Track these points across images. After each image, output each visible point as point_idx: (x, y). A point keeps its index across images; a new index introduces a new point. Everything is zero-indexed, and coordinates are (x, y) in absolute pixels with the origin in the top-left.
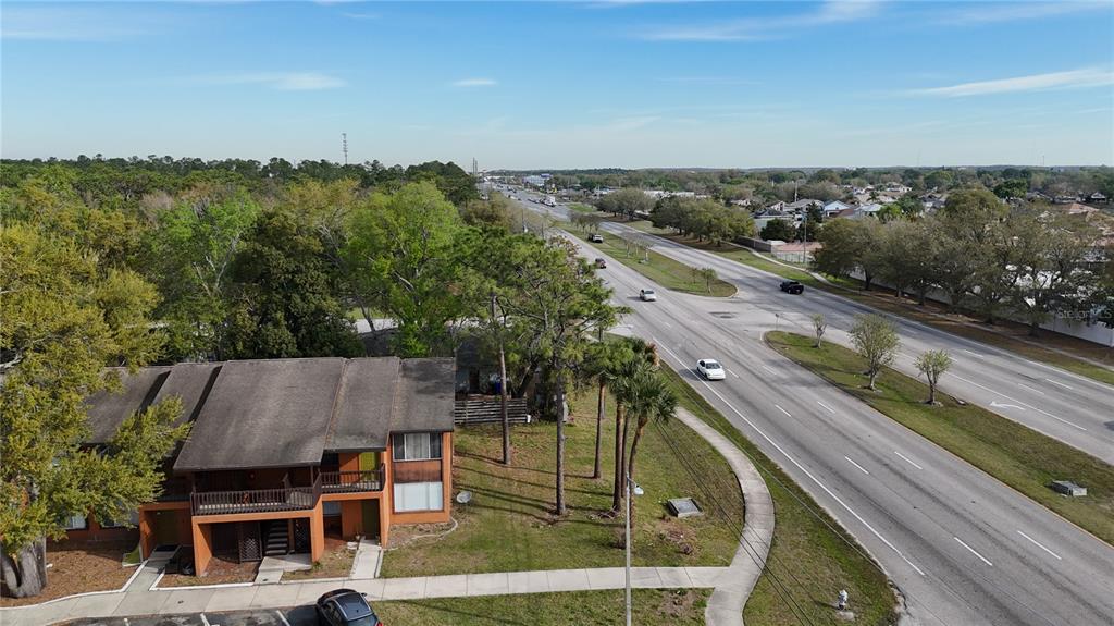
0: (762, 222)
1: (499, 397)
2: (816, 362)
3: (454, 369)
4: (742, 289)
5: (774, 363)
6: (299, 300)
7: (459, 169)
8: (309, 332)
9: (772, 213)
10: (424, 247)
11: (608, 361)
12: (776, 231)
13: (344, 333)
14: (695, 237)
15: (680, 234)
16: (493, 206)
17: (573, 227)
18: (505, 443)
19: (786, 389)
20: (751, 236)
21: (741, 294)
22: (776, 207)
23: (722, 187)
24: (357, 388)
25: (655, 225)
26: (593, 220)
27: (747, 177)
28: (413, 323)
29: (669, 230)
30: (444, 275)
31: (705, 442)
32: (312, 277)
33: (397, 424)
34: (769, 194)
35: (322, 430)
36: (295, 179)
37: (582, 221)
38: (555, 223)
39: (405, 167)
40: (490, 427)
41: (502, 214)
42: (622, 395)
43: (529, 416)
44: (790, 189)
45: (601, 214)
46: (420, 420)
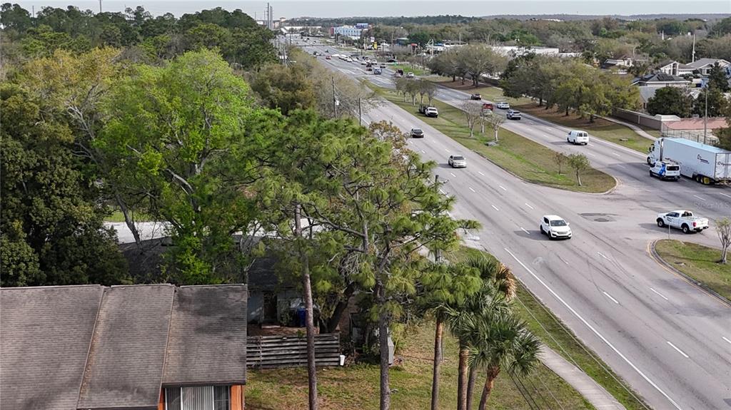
0: (650, 89)
1: (303, 330)
2: (721, 283)
3: (245, 300)
4: (624, 182)
5: (665, 284)
6: (42, 206)
7: (250, 18)
8: (56, 246)
9: (663, 77)
10: (206, 133)
11: (448, 294)
12: (667, 102)
13: (101, 249)
14: (560, 111)
15: (541, 105)
16: (293, 71)
17: (399, 96)
18: (311, 394)
19: (681, 320)
20: (634, 109)
21: (623, 187)
22: (667, 69)
23: (595, 41)
24: (120, 325)
25: (508, 94)
26: (425, 86)
27: (629, 27)
28: (190, 235)
29: (525, 100)
30: (233, 175)
31: (575, 393)
32: (60, 175)
33: (171, 374)
34: (659, 50)
35: (73, 383)
36: (34, 33)
37: (411, 87)
38: (377, 93)
39: (178, 16)
40: (291, 371)
41: (306, 81)
42: (467, 338)
43: (343, 357)
44: (687, 45)
45: (436, 77)
46: (201, 368)
